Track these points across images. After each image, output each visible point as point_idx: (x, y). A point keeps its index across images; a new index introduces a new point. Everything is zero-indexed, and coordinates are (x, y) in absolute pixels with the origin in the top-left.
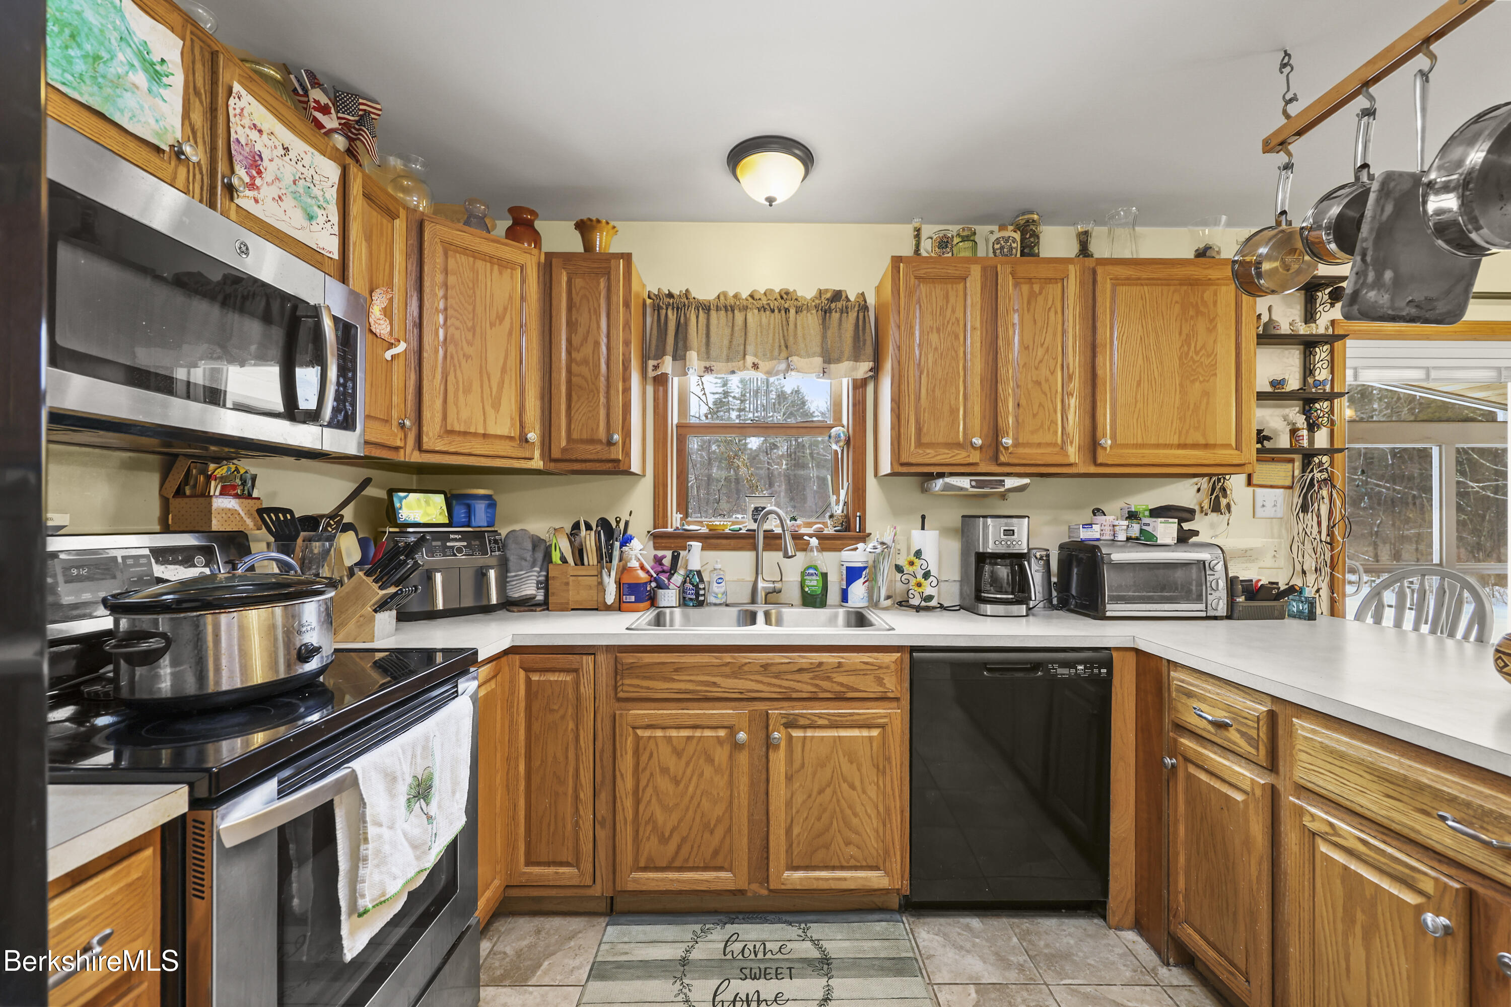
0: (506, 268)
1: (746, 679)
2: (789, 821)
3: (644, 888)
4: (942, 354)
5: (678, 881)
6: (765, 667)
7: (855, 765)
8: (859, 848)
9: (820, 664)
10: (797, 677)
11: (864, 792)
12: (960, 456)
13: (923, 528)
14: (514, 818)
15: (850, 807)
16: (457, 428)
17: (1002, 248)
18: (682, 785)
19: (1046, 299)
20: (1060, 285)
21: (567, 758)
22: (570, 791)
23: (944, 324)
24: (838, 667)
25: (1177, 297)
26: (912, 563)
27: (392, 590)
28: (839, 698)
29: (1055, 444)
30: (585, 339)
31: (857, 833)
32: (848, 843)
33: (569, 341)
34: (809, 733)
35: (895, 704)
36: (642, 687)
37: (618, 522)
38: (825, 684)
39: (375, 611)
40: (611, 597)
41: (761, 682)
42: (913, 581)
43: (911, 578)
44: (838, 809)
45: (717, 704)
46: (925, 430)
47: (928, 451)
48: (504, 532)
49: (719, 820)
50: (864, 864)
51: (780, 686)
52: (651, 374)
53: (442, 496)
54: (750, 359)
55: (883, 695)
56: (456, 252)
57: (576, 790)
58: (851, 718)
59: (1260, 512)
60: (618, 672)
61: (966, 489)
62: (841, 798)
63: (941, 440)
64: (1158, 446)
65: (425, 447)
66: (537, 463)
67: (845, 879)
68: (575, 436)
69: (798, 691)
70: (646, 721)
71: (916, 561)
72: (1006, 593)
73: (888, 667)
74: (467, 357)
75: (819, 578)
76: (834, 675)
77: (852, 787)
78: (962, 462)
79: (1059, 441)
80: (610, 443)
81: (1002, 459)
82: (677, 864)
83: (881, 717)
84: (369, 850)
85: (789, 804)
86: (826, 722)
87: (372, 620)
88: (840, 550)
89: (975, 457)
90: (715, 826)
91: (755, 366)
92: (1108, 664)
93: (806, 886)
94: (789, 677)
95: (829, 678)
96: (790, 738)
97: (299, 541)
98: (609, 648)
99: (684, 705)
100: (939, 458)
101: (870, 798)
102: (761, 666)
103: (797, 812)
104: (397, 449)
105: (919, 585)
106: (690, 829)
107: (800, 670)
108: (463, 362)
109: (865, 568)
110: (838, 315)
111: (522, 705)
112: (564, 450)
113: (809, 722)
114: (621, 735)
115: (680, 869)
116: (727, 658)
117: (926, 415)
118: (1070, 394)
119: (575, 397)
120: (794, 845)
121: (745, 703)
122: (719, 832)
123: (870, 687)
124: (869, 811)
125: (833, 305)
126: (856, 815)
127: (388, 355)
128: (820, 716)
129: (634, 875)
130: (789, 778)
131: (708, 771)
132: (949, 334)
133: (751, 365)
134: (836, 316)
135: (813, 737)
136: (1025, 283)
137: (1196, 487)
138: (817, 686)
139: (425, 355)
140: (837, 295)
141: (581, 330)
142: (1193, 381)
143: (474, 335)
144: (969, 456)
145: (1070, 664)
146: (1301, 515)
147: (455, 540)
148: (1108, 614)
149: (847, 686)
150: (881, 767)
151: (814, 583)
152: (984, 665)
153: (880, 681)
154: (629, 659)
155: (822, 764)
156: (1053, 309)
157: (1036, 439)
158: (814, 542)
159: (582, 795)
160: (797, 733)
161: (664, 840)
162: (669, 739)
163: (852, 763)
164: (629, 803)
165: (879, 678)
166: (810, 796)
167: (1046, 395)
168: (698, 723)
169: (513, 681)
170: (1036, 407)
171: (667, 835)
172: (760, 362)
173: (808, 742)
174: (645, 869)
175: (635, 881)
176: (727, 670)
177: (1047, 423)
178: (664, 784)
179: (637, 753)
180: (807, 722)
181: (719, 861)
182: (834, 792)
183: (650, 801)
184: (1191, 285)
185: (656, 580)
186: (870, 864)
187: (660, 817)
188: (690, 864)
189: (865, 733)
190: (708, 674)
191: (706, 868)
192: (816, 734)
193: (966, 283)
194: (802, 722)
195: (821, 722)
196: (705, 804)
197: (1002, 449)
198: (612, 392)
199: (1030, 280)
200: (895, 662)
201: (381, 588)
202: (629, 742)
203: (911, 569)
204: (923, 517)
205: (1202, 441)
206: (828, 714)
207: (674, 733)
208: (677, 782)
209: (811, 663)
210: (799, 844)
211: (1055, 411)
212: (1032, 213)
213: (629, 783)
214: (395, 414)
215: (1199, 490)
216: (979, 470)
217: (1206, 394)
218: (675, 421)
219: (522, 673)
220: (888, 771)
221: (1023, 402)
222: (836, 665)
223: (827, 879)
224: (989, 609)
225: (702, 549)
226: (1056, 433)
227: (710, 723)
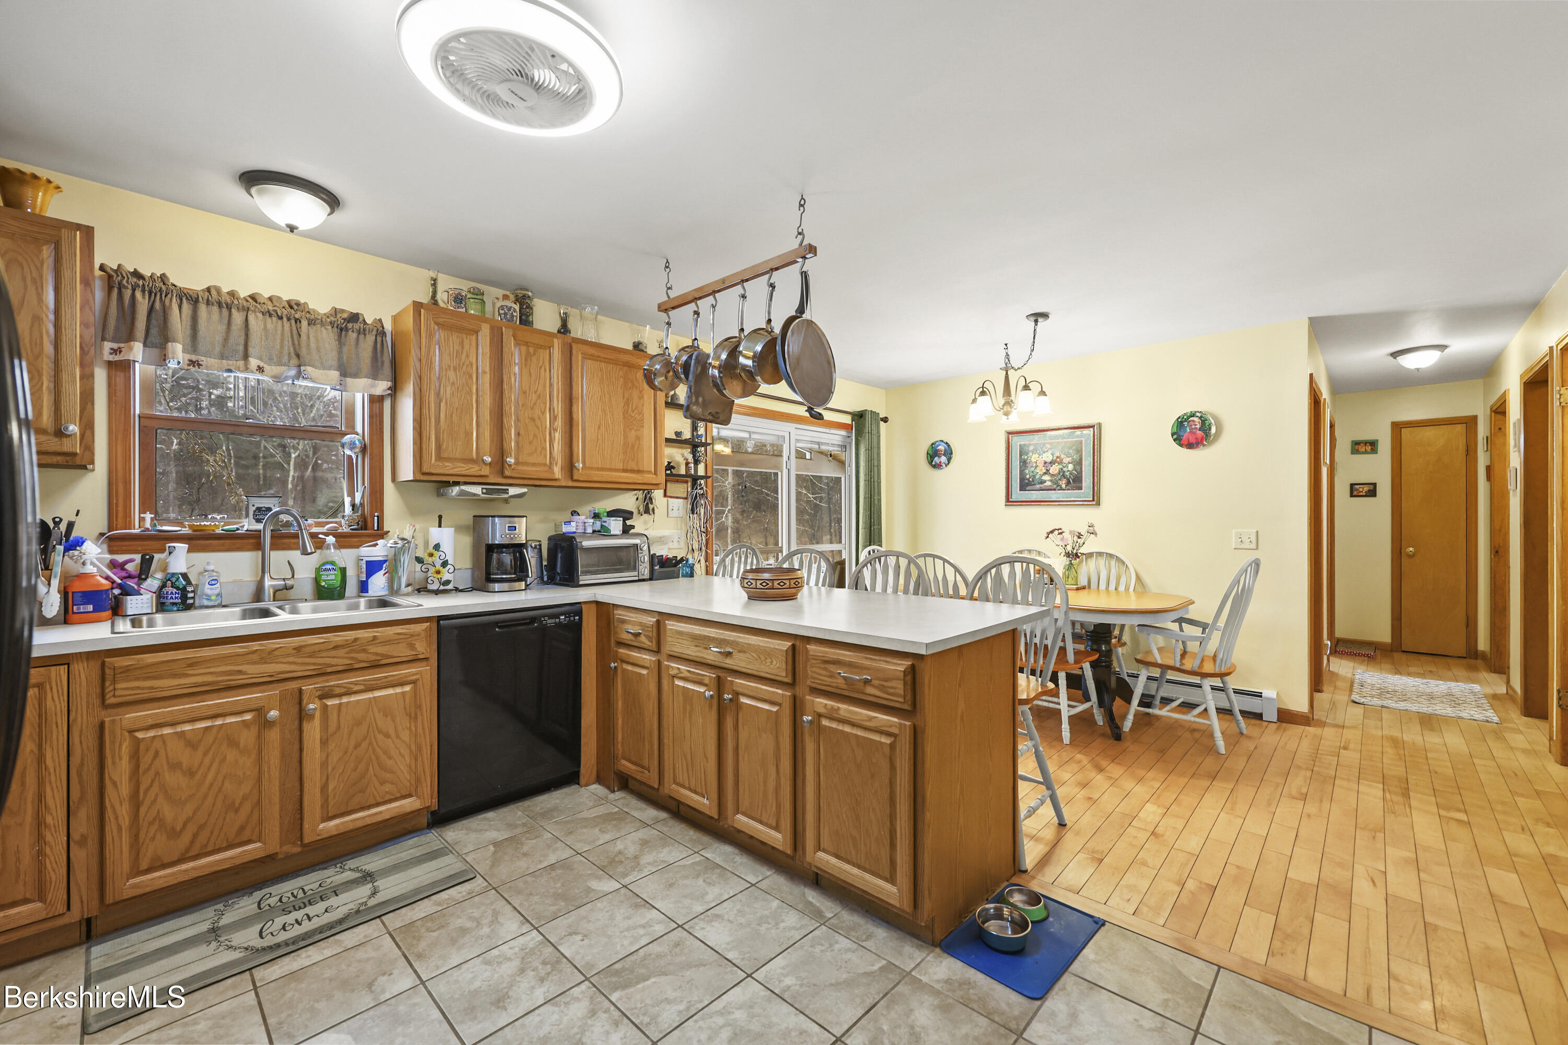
1: (277, 663)
2: (324, 778)
3: (148, 890)
4: (458, 388)
5: (194, 869)
6: (298, 649)
7: (389, 718)
8: (392, 783)
9: (356, 640)
10: (333, 653)
11: (398, 737)
12: (474, 469)
13: (440, 526)
15: (385, 753)
17: (505, 314)
18: (198, 776)
19: (538, 360)
20: (548, 351)
22: (29, 819)
23: (459, 365)
24: (373, 640)
25: (621, 373)
26: (431, 555)
28: (375, 666)
29: (545, 465)
31: (392, 772)
32: (382, 783)
34: (345, 700)
35: (425, 663)
36: (143, 688)
37: (58, 524)
38: (361, 656)
40: (51, 609)
41: (294, 663)
42: (432, 570)
43: (430, 567)
44: (373, 757)
45: (241, 691)
46: (444, 446)
47: (447, 464)
49: (245, 798)
50: (399, 795)
51: (314, 664)
54: (254, 362)
55: (415, 657)
57: (38, 817)
58: (386, 680)
59: (671, 513)
60: (104, 678)
61: (479, 495)
62: (376, 747)
63: (458, 455)
64: (610, 470)
67: (381, 812)
69: (333, 666)
70: (145, 722)
71: (435, 552)
72: (510, 574)
73: (419, 635)
75: (338, 573)
76: (369, 647)
77: (387, 736)
78: (476, 474)
79: (548, 462)
80: (62, 435)
81: (507, 473)
82: (192, 853)
83: (414, 675)
85: (324, 764)
86: (362, 687)
88: (358, 547)
89: (486, 471)
90: (241, 804)
91: (260, 369)
92: (579, 613)
93: (342, 830)
94: (324, 654)
95: (364, 651)
96: (325, 707)
98: (89, 655)
99: (199, 698)
100: (456, 470)
101: (403, 741)
102: (294, 649)
103: (333, 769)
105: (438, 572)
106: (209, 815)
107: (336, 647)
109: (385, 561)
110: (355, 335)
113: (345, 690)
114: (112, 743)
115: (197, 857)
116: (255, 646)
117: (445, 434)
118: (556, 430)
120: (330, 798)
121: (275, 685)
122: (246, 808)
123: (403, 652)
124: (402, 752)
125: (350, 325)
126: (390, 758)
128: (356, 684)
129: (132, 881)
130: (324, 742)
131: (231, 755)
132: (464, 374)
133: (256, 368)
134: (353, 336)
135: (348, 703)
136: (524, 345)
137: (636, 497)
138: (352, 658)
140: (354, 318)
142: (631, 429)
144: (481, 470)
145: (556, 616)
146: (691, 516)
148: (581, 583)
149: (382, 655)
150: (413, 715)
151: (331, 578)
152: (496, 624)
153: (412, 646)
154: (124, 661)
155: (358, 723)
156: (543, 368)
157: (531, 460)
158: (331, 539)
160: (330, 702)
161: (174, 834)
162: (181, 734)
163: (386, 717)
164: (124, 812)
165: (411, 644)
166: (346, 752)
167: (538, 429)
168: (220, 712)
170: (531, 437)
172: (265, 366)
173: (344, 709)
174: (149, 870)
175: (134, 886)
176: (255, 657)
177: (540, 449)
178: (173, 779)
179: (135, 756)
180: (343, 690)
181: (246, 836)
182: (370, 744)
183: (154, 801)
184: (629, 366)
185: (120, 586)
186: (404, 794)
187: (168, 813)
188: (210, 848)
189: (399, 690)
190: (231, 664)
191: (230, 847)
192: (352, 700)
193: (477, 336)
194: (338, 691)
195: (356, 688)
196: (228, 786)
197: (506, 466)
199: (527, 344)
200: (425, 630)
202: (124, 747)
203: (430, 560)
204: (440, 517)
205: (636, 468)
206: (364, 680)
207: (187, 727)
208: (191, 773)
209: (347, 640)
210: (335, 796)
211: (545, 441)
212: (527, 290)
213: (125, 789)
215: (637, 499)
216: (488, 481)
217: (638, 438)
218: (137, 412)
220: (419, 717)
221: (522, 432)
222: (372, 639)
223: (364, 818)
224: (497, 586)
225: (189, 551)
226: (545, 456)
227: (234, 710)
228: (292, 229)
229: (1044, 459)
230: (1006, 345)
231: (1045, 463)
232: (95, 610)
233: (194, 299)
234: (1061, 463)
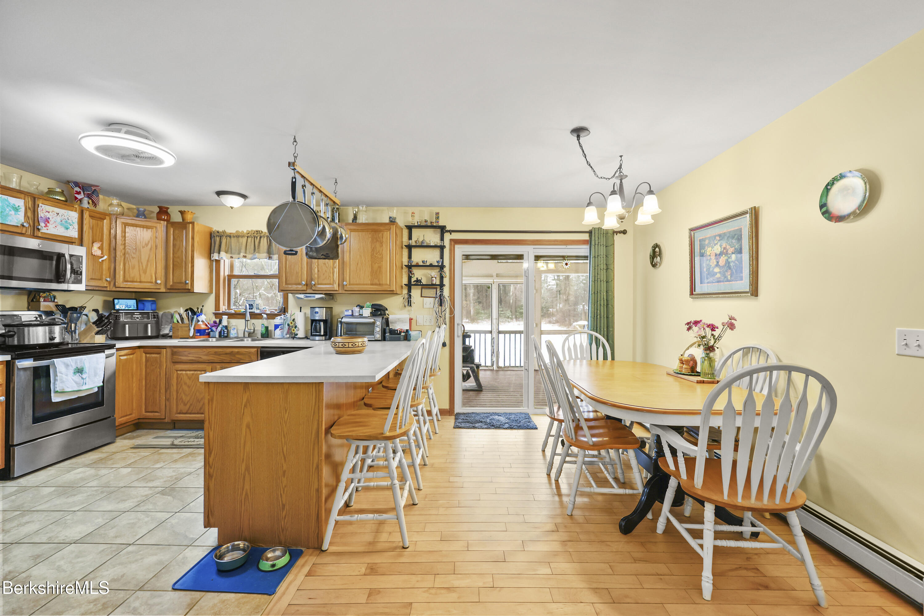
0: (149, 228)
1: (210, 356)
3: (179, 419)
5: (189, 417)
9: (232, 352)
12: (300, 287)
13: (301, 311)
14: (141, 397)
16: (129, 280)
21: (157, 380)
22: (158, 390)
25: (370, 236)
27: (100, 329)
29: (330, 284)
30: (178, 250)
33: (173, 250)
36: (180, 359)
37: (198, 309)
38: (233, 358)
39: (96, 334)
40: (191, 333)
41: (214, 357)
45: (202, 364)
46: (288, 279)
48: (161, 313)
51: (220, 359)
52: (212, 259)
53: (135, 301)
54: (242, 254)
56: (129, 226)
57: (160, 390)
59: (425, 306)
60: (173, 354)
61: (304, 299)
63: (293, 282)
65: (116, 286)
66: (163, 290)
68: (175, 281)
69: (225, 360)
70: (180, 369)
71: (293, 322)
72: (319, 333)
74: (133, 258)
75: (265, 328)
76: (236, 355)
79: (332, 282)
80: (187, 284)
82: (189, 411)
84: (58, 378)
87: (94, 337)
89: (305, 288)
91: (245, 257)
94: (223, 356)
95: (234, 356)
97: (69, 314)
98: (170, 347)
99: (192, 364)
100: (293, 288)
102: (215, 352)
104: (106, 287)
106: (193, 401)
107: (226, 354)
108: (132, 259)
111: (144, 364)
112: (171, 286)
115: (190, 413)
118: (335, 267)
119: (175, 269)
121: (210, 364)
122: (201, 403)
123: (247, 359)
127: (100, 260)
129: (176, 415)
138: (231, 358)
139: (117, 258)
141: (177, 247)
142: (375, 263)
143: (136, 251)
146: (440, 307)
147: (137, 315)
149: (240, 359)
151: (264, 330)
154: (175, 350)
157: (324, 282)
158: (265, 316)
159: (161, 391)
161: (185, 405)
162: (187, 374)
164: (175, 394)
167: (327, 268)
168: (196, 369)
169: (141, 357)
170: (324, 272)
171: (186, 403)
172: (246, 255)
174: (180, 413)
175: (176, 417)
176: (204, 353)
177: (327, 277)
178: (185, 387)
179: (177, 378)
181: (202, 411)
183: (181, 393)
184: (375, 231)
185: (210, 328)
187: (184, 397)
188: (193, 412)
191: (198, 413)
196: (198, 394)
197: (313, 285)
198: (187, 267)
200: (255, 351)
201: (97, 328)
203: (291, 325)
204: (301, 308)
205: (378, 283)
207: (188, 372)
208: (189, 387)
211: (330, 273)
213: (175, 388)
214: (104, 277)
215: (404, 298)
217: (380, 267)
218: (227, 274)
219: (144, 355)
221: (320, 270)
225: (228, 318)
226: (331, 280)
227: (200, 369)
228: (232, 208)
229: (715, 251)
230: (621, 156)
231: (716, 255)
232: (200, 335)
233: (230, 237)
234: (726, 254)
